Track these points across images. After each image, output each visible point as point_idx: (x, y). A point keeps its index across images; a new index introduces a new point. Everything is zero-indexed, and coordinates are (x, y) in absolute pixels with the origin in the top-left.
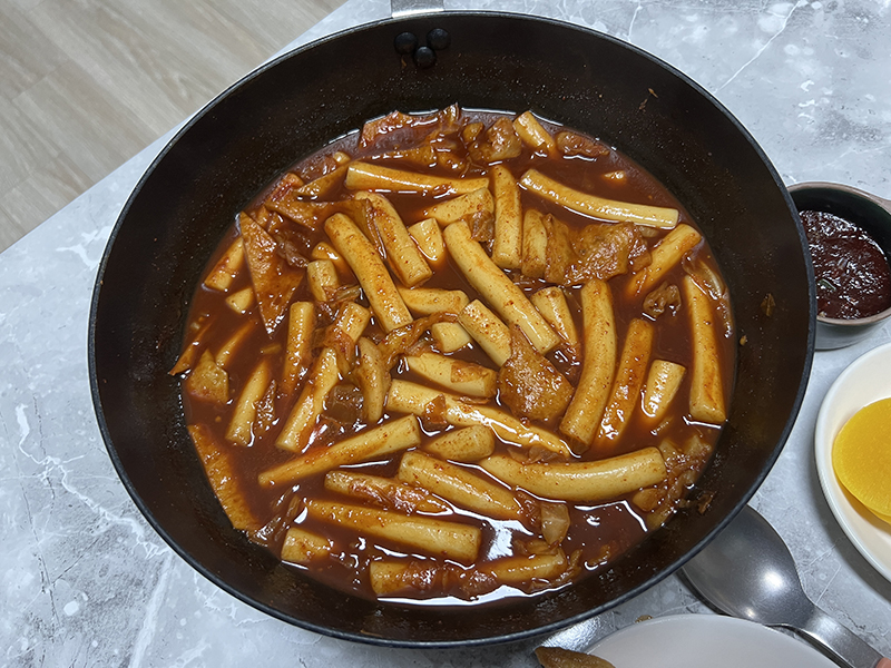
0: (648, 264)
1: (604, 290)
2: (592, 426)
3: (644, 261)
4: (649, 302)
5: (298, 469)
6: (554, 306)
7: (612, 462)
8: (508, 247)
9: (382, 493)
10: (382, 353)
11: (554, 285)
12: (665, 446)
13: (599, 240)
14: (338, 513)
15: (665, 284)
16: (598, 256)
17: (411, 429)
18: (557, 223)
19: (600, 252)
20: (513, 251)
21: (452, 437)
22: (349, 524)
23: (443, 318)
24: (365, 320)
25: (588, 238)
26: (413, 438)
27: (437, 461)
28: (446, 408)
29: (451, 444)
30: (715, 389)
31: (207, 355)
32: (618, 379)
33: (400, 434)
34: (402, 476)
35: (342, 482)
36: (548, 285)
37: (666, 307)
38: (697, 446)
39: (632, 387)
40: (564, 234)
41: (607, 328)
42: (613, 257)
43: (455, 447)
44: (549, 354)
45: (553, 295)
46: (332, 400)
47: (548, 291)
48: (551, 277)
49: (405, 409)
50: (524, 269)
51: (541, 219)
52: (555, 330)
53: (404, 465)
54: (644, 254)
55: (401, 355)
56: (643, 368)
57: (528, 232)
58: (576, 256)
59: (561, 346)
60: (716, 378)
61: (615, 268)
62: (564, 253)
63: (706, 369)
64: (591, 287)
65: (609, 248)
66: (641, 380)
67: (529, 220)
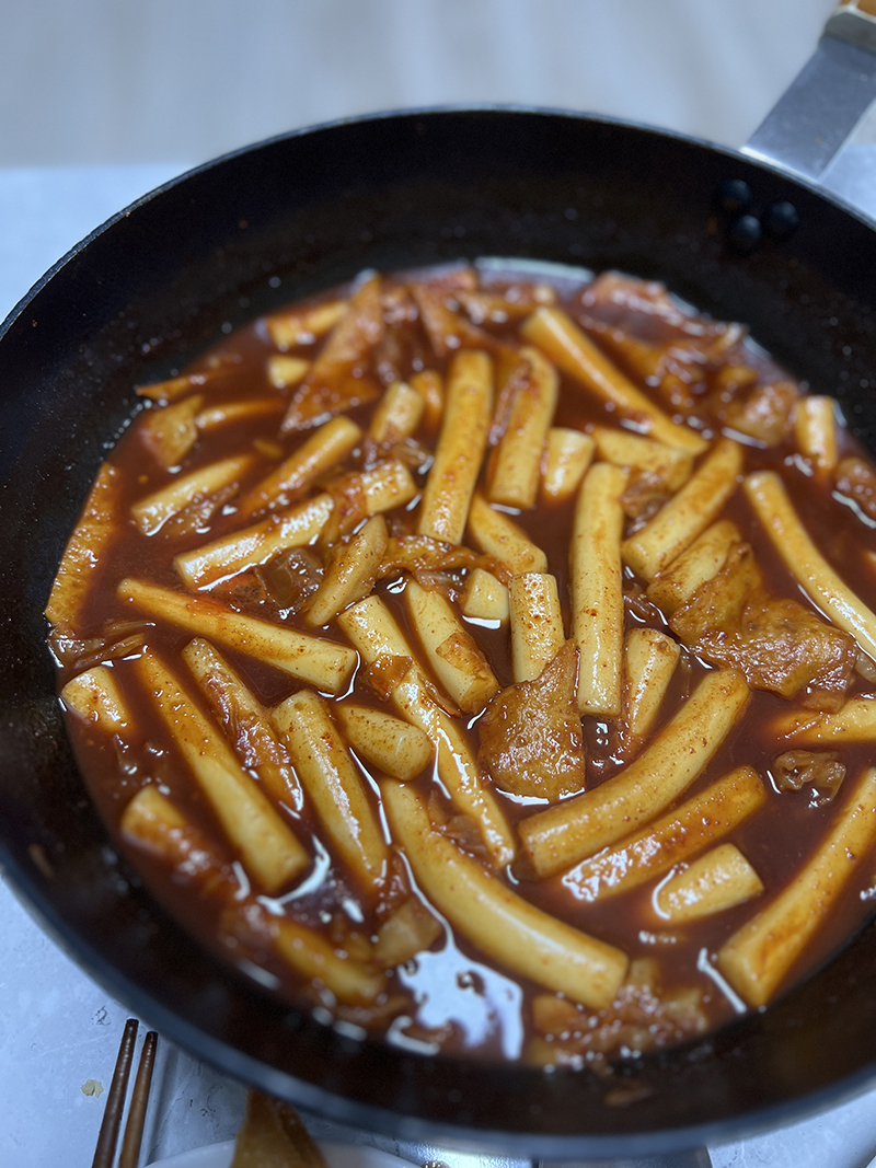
0: (830, 711)
1: (740, 696)
2: (564, 857)
3: (828, 701)
4: (787, 760)
5: (172, 606)
6: (652, 663)
7: (550, 924)
8: (654, 546)
9: (237, 715)
10: (387, 552)
11: (677, 639)
12: (643, 968)
13: (790, 628)
14: (168, 693)
15: (835, 754)
16: (768, 647)
17: (337, 665)
18: (749, 565)
19: (776, 644)
20: (659, 555)
21: (376, 718)
22: (169, 718)
23: (496, 568)
24: (401, 497)
25: (776, 614)
26: (333, 679)
27: (333, 732)
28: (403, 678)
29: (369, 725)
30: (783, 953)
31: (195, 401)
32: (657, 826)
33: (319, 661)
34: (277, 714)
35: (204, 662)
36: (668, 632)
37: (808, 786)
38: (688, 1009)
39: (667, 850)
40: (748, 585)
41: (698, 747)
42: (788, 664)
43: (370, 732)
44: (590, 719)
45: (661, 647)
46: (282, 562)
47: (659, 637)
48: (679, 624)
49: (355, 637)
50: (653, 589)
51: (733, 544)
52: (625, 694)
53: (290, 702)
54: (835, 693)
55: (407, 573)
56: (704, 838)
57: (701, 546)
58: (739, 624)
59: (616, 721)
60: (796, 940)
61: (779, 679)
62: (724, 608)
63: (793, 914)
64: (724, 679)
65: (793, 646)
66: (687, 853)
67: (716, 534)
